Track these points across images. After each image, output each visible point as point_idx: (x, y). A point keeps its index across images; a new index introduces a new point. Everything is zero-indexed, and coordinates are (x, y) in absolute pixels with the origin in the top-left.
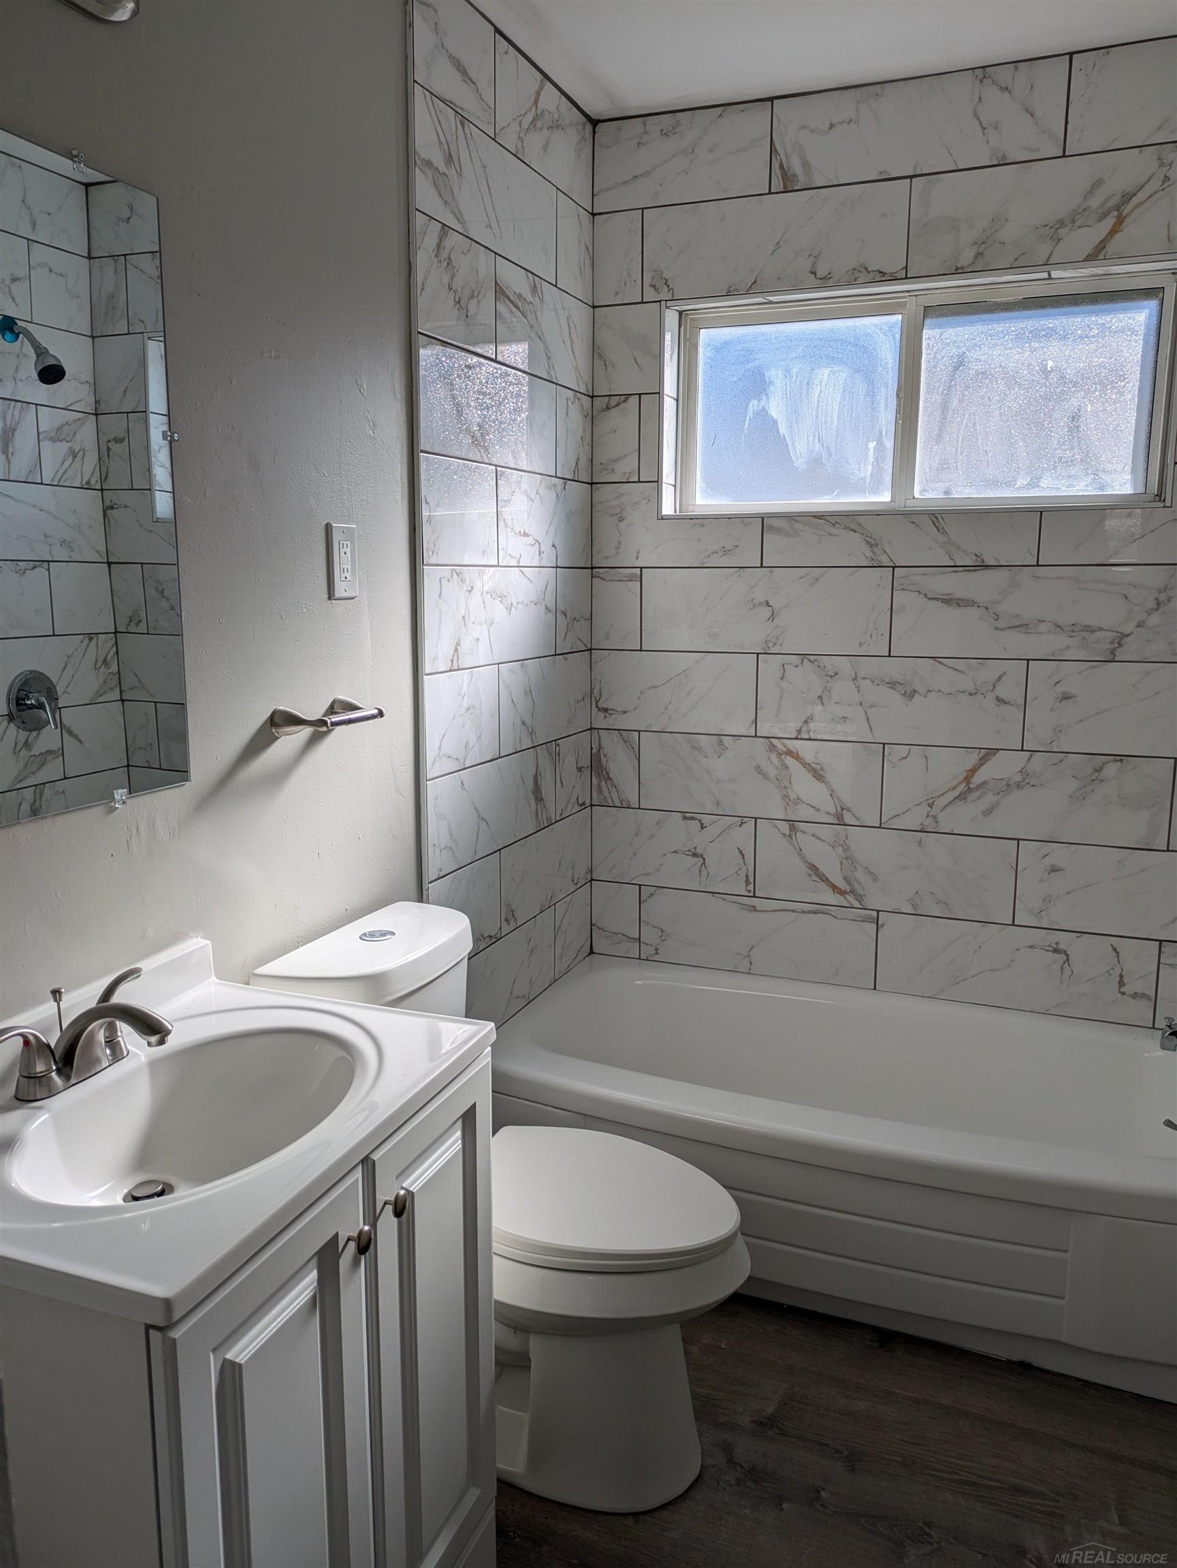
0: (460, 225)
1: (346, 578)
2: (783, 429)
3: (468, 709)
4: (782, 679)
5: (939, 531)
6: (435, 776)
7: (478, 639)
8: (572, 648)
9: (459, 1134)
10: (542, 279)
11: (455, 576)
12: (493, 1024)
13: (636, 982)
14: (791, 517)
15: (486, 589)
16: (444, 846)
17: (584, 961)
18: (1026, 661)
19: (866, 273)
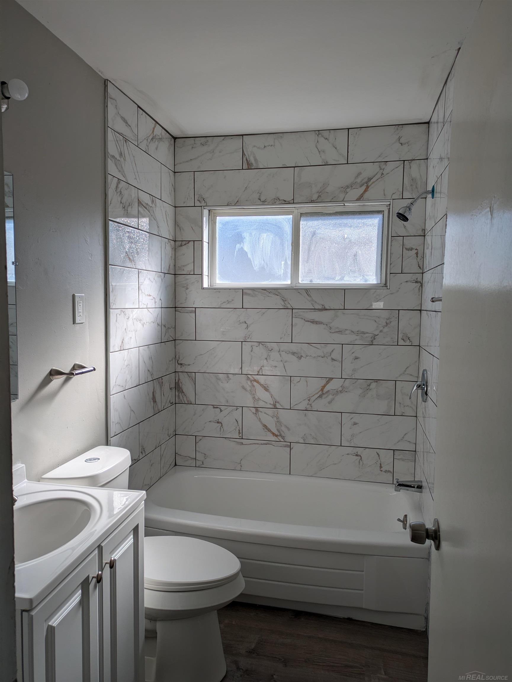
0: (124, 179)
1: (80, 315)
2: (250, 256)
3: (127, 366)
4: (252, 351)
5: (308, 296)
6: (113, 393)
7: (131, 337)
8: (168, 339)
9: (132, 536)
10: (155, 197)
11: (122, 313)
12: (144, 492)
13: (195, 477)
14: (254, 289)
15: (134, 317)
16: (117, 422)
17: (173, 469)
18: (342, 345)
19: (279, 200)
